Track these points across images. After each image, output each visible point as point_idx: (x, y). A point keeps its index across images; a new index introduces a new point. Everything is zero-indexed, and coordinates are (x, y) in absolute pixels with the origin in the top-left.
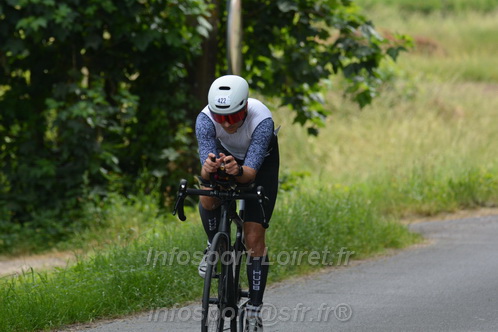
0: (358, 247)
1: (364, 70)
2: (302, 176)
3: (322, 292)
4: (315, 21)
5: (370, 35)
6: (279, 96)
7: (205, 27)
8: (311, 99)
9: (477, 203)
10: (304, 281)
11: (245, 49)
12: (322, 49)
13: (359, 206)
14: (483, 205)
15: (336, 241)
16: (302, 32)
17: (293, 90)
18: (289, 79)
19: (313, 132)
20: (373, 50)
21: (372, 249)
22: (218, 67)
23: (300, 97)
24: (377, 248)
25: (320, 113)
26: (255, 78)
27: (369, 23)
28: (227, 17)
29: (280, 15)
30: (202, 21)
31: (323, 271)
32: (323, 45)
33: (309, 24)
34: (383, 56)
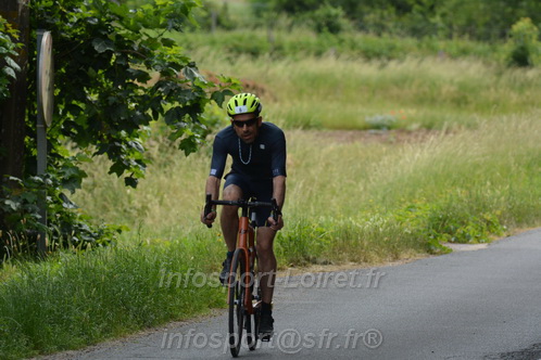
0: (180, 307)
1: (187, 115)
2: (119, 231)
3: (141, 356)
4: (135, 62)
5: (194, 79)
6: (95, 143)
7: (12, 68)
8: (129, 147)
9: (308, 260)
10: (121, 344)
11: (58, 91)
12: (141, 92)
13: (181, 263)
14: (315, 262)
15: (156, 300)
16: (120, 74)
17: (109, 136)
18: (105, 125)
19: (131, 182)
20: (196, 94)
21: (195, 310)
22: (27, 111)
23: (117, 144)
24: (200, 308)
25: (138, 161)
26: (68, 123)
27: (192, 65)
28: (37, 57)
29: (96, 56)
30: (9, 60)
31: (141, 333)
32: (142, 88)
33: (128, 66)
34: (209, 101)
